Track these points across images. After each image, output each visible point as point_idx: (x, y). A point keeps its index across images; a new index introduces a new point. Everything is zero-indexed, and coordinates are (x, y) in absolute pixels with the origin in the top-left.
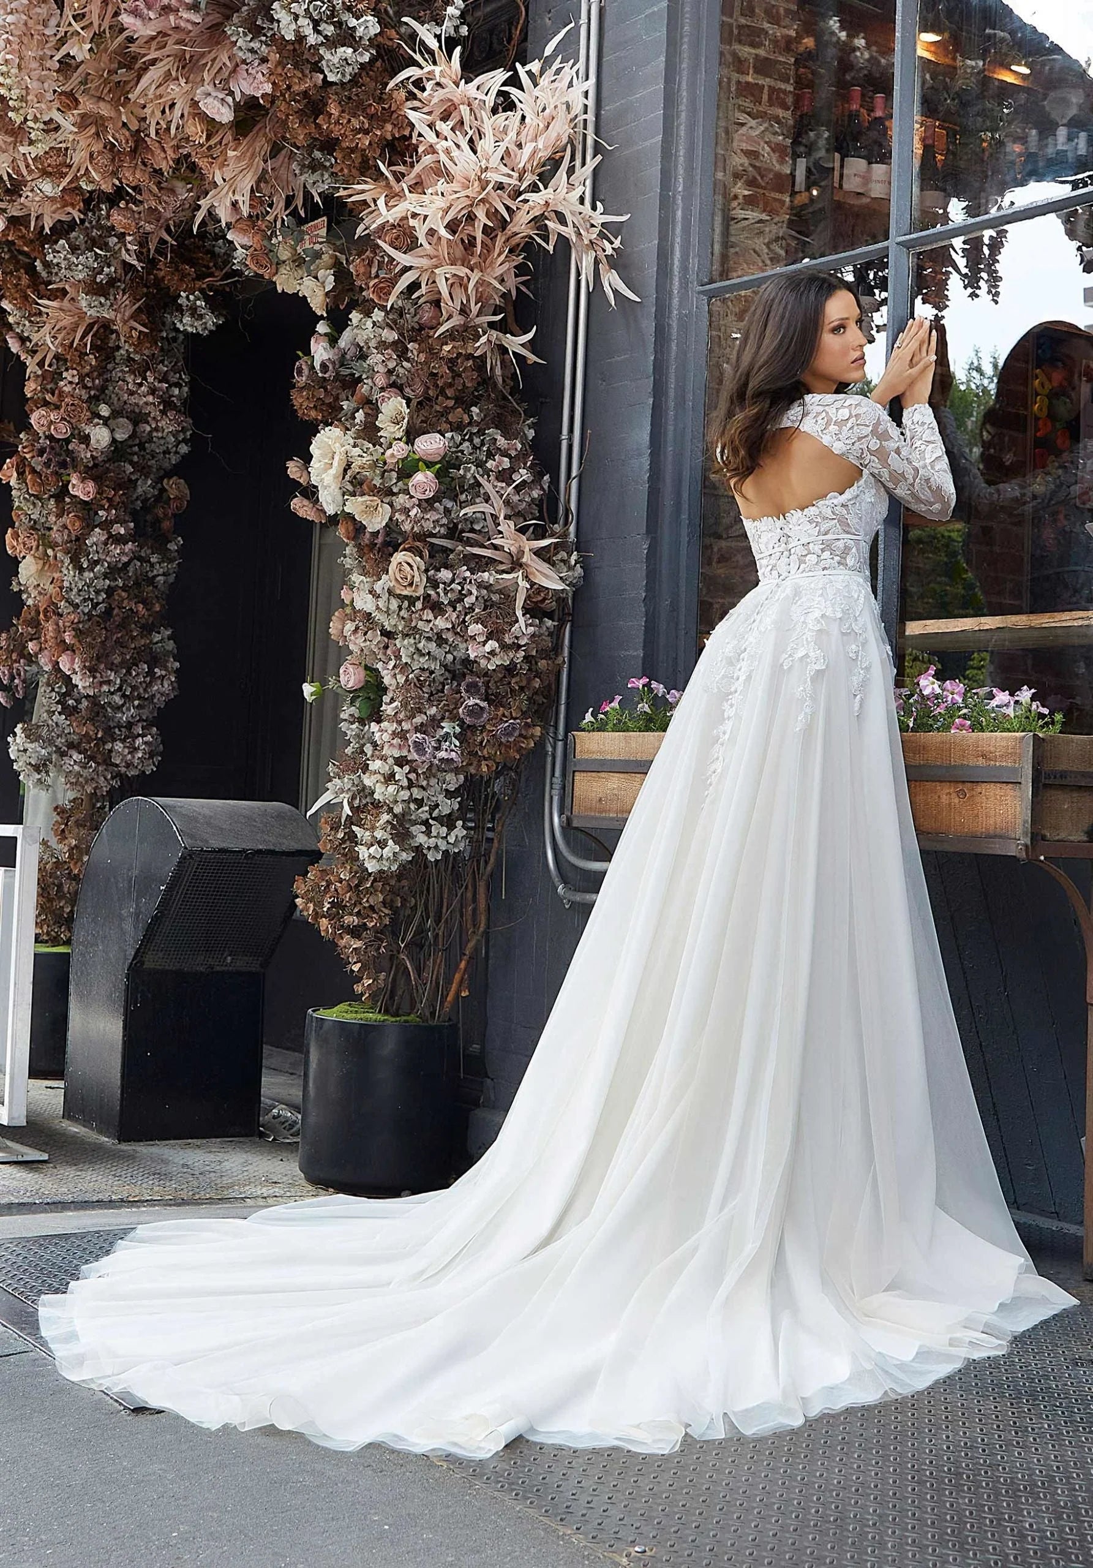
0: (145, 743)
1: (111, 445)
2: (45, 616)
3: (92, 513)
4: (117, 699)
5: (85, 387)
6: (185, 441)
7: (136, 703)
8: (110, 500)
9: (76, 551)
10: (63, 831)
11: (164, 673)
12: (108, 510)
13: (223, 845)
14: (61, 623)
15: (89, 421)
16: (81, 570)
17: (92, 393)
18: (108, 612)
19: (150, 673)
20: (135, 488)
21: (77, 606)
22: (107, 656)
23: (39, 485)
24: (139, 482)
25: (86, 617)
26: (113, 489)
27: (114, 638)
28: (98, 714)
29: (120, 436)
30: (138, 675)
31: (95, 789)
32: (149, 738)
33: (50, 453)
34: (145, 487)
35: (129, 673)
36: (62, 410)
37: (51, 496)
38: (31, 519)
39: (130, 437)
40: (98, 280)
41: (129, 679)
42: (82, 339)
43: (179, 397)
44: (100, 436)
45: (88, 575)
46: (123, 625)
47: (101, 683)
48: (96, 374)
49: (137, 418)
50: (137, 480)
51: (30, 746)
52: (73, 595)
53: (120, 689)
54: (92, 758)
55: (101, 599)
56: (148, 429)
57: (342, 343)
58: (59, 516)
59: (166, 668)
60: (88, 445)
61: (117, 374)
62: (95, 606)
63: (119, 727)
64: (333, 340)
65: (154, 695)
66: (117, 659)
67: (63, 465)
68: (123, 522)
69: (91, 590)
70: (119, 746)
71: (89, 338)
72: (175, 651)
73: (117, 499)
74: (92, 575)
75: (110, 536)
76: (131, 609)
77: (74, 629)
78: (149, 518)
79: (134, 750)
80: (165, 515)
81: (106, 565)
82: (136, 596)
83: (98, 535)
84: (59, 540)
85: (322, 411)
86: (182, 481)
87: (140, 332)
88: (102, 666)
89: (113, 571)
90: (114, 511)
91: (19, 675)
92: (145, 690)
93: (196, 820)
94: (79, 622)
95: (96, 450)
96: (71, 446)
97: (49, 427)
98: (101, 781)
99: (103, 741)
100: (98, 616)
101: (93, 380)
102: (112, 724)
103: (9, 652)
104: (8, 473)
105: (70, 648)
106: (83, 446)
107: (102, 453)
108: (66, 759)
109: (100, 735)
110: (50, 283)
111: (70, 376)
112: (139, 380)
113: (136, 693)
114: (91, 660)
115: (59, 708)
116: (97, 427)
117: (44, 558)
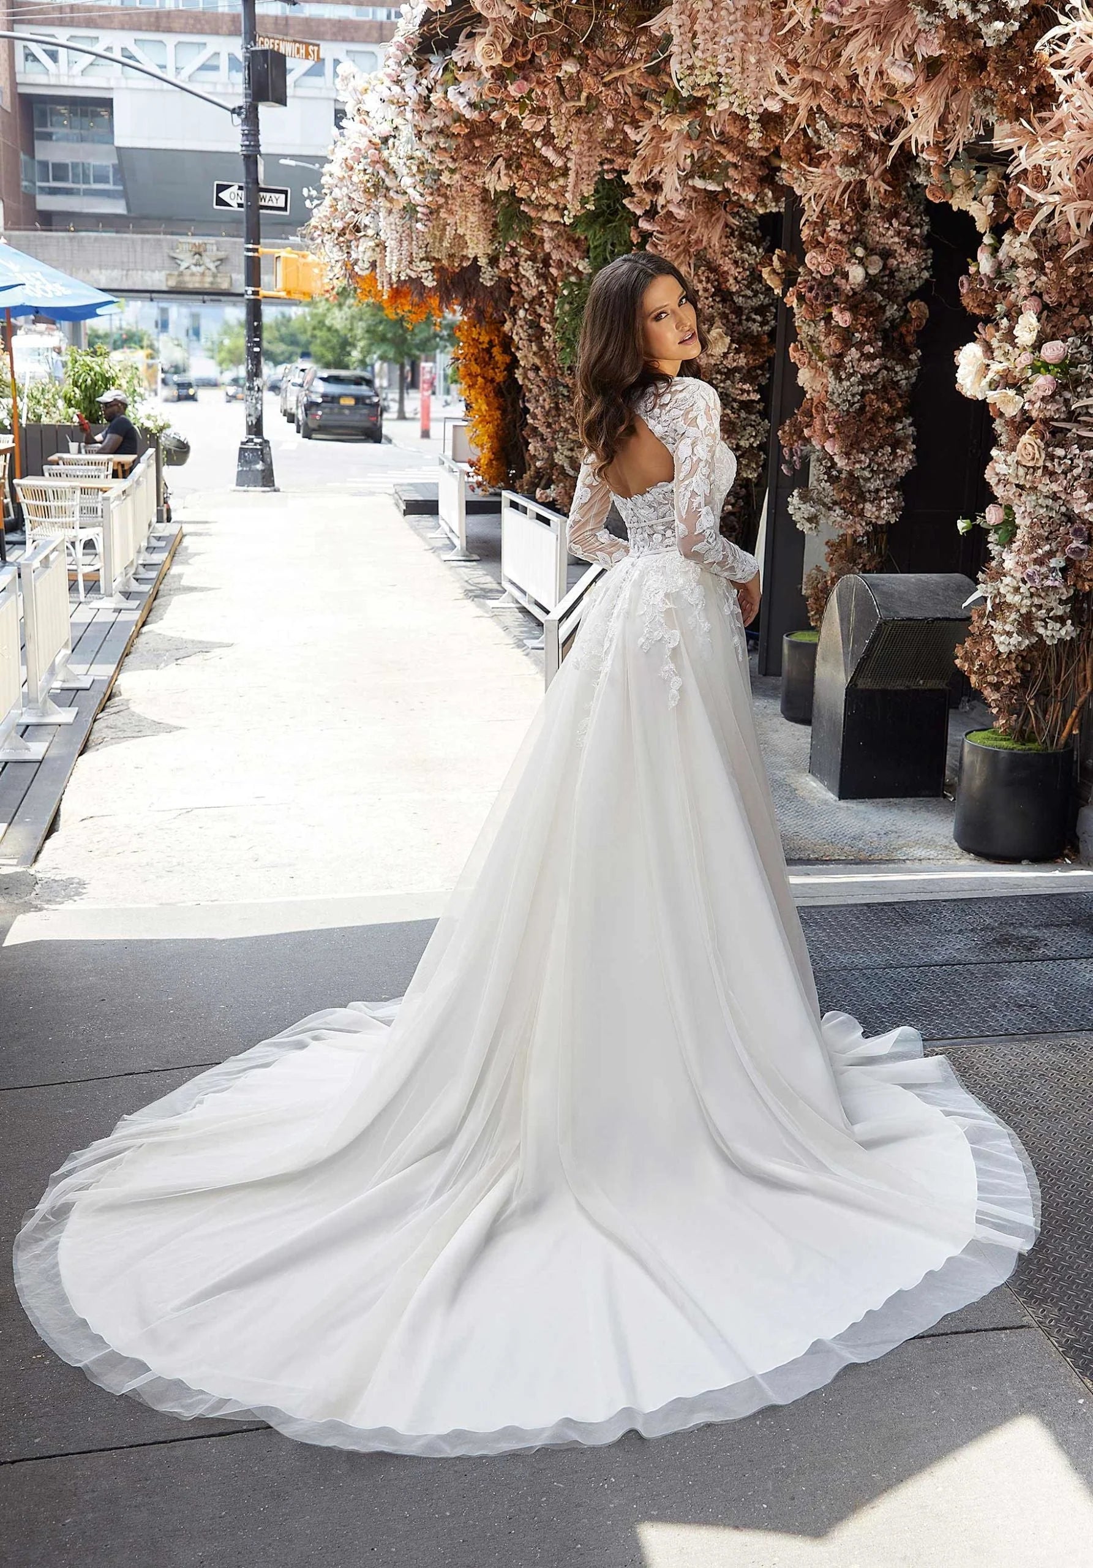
0: (887, 503)
1: (866, 278)
2: (816, 410)
3: (849, 335)
4: (867, 474)
5: (845, 233)
6: (926, 268)
7: (881, 476)
8: (863, 325)
9: (837, 364)
10: (832, 559)
11: (903, 453)
12: (862, 333)
13: (911, 615)
14: (826, 417)
15: (848, 260)
16: (841, 380)
17: (851, 237)
18: (862, 409)
19: (894, 453)
20: (884, 312)
21: (838, 405)
22: (859, 444)
23: (810, 312)
24: (888, 308)
25: (846, 413)
26: (866, 317)
27: (865, 429)
28: (853, 482)
29: (873, 271)
30: (883, 454)
31: (855, 532)
32: (891, 500)
33: (818, 289)
34: (892, 311)
35: (876, 453)
36: (826, 254)
37: (821, 319)
38: (808, 336)
39: (881, 271)
40: (850, 154)
41: (877, 459)
42: (841, 196)
43: (921, 236)
44: (857, 274)
45: (846, 384)
46: (873, 420)
47: (854, 463)
48: (853, 222)
49: (886, 254)
50: (886, 305)
51: (803, 506)
52: (835, 397)
53: (869, 466)
54: (850, 513)
55: (856, 400)
56: (896, 263)
57: (1001, 255)
58: (827, 335)
59: (905, 450)
60: (847, 280)
61: (871, 219)
62: (852, 405)
63: (870, 492)
64: (995, 250)
65: (896, 470)
66: (867, 446)
67: (828, 297)
68: (871, 343)
69: (849, 394)
70: (868, 506)
71: (846, 196)
72: (914, 435)
73: (869, 324)
74: (848, 383)
75: (863, 354)
76: (879, 407)
77: (835, 423)
78: (895, 335)
79: (879, 508)
80: (908, 332)
81: (859, 376)
82: (883, 398)
83: (854, 353)
84: (827, 354)
86: (922, 303)
87: (886, 189)
88: (854, 451)
89: (865, 379)
90: (866, 334)
91: (796, 452)
92: (889, 465)
93: (892, 595)
94: (840, 417)
95: (854, 283)
96: (836, 280)
97: (818, 266)
98: (859, 527)
99: (856, 502)
100: (855, 412)
101: (852, 226)
102: (864, 490)
103: (791, 435)
104: (790, 299)
105: (832, 436)
106: (844, 281)
107: (859, 284)
108: (831, 513)
109: (853, 499)
110: (820, 148)
111: (834, 224)
112: (887, 225)
113: (882, 468)
114: (846, 446)
115: (826, 477)
116: (854, 266)
117: (816, 368)
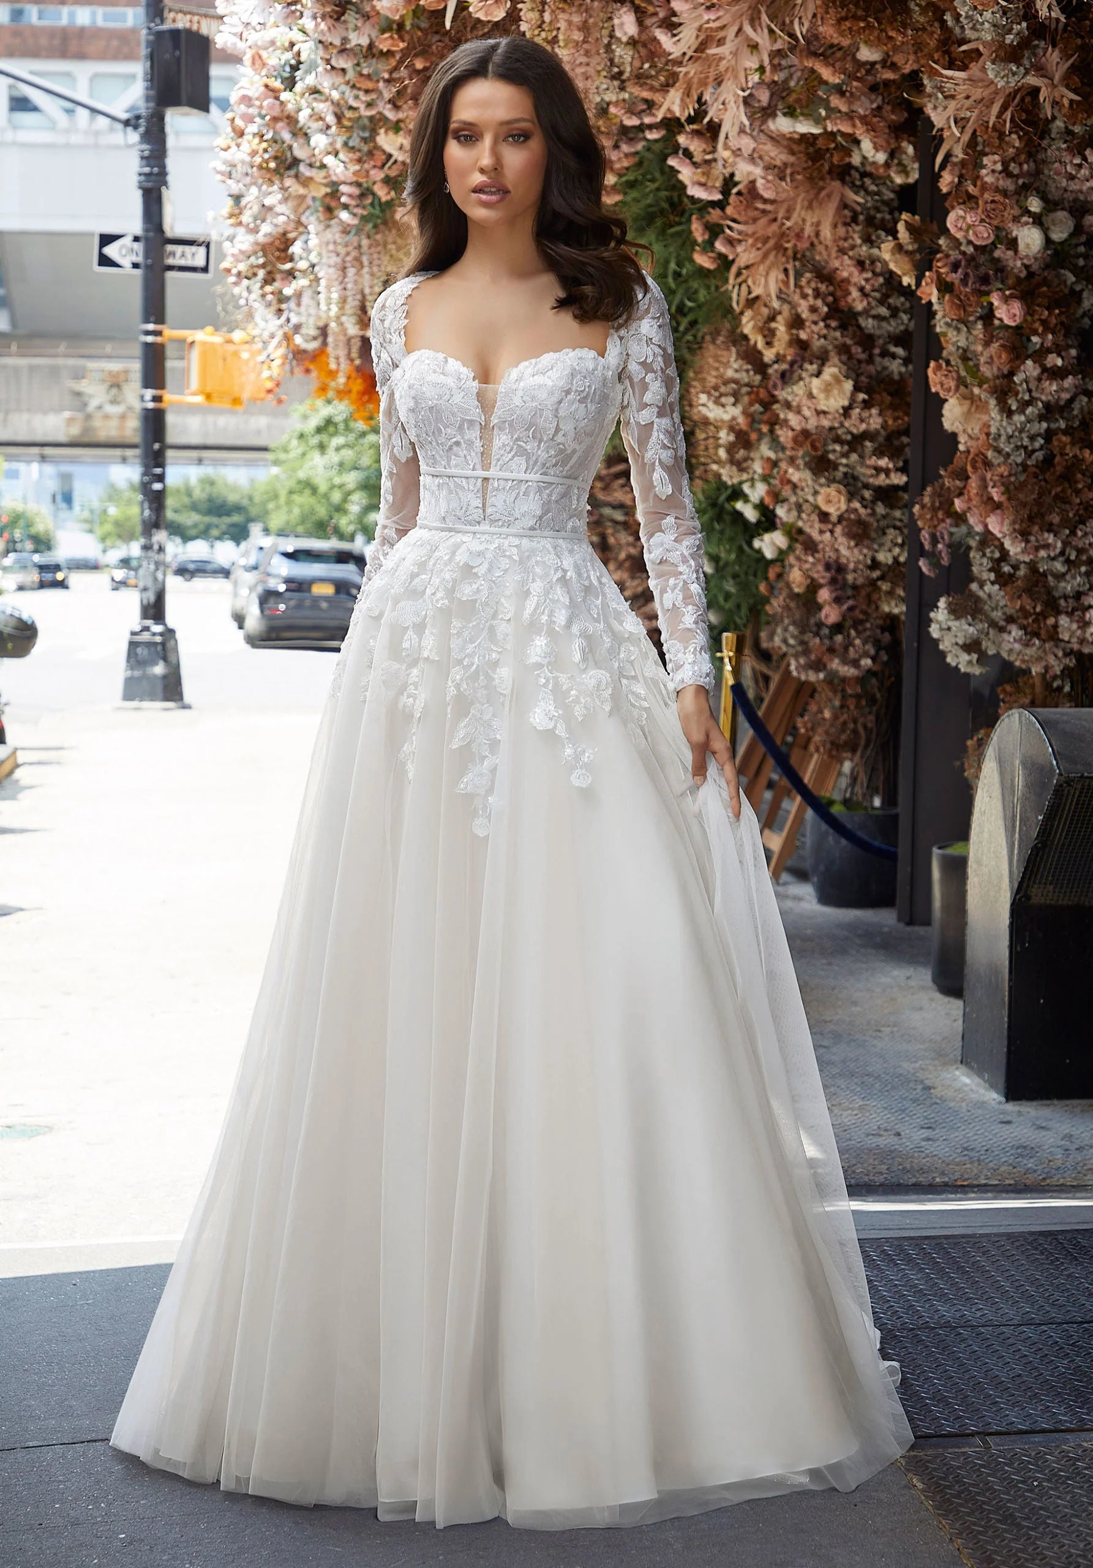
1: (1047, 248)
2: (974, 466)
3: (1024, 339)
4: (1059, 566)
5: (1010, 175)
7: (1083, 569)
8: (1044, 322)
9: (1003, 390)
12: (1042, 336)
14: (989, 476)
15: (1016, 219)
16: (1010, 413)
17: (1020, 182)
18: (1048, 462)
20: (1079, 301)
21: (1007, 456)
22: (1043, 516)
23: (959, 307)
24: (1085, 295)
25: (1020, 468)
26: (1048, 309)
27: (1053, 493)
28: (1038, 583)
29: (1058, 235)
31: (1047, 668)
33: (968, 268)
35: (1073, 533)
36: (980, 211)
37: (976, 318)
38: (958, 348)
39: (1071, 235)
40: (1008, 41)
41: (1075, 542)
42: (999, 116)
44: (1030, 239)
45: (1019, 419)
46: (1066, 476)
47: (1037, 549)
48: (1023, 157)
49: (1079, 210)
50: (1083, 290)
51: (954, 624)
52: (1002, 444)
53: (1062, 553)
54: (1037, 635)
55: (1037, 445)
58: (987, 344)
60: (1016, 251)
61: (1052, 153)
62: (1030, 454)
63: (1066, 597)
66: (1056, 519)
67: (985, 280)
68: (1058, 350)
69: (1024, 435)
70: (1064, 621)
71: (1008, 115)
73: (1053, 321)
74: (1023, 418)
75: (1045, 370)
76: (1075, 456)
77: (1003, 484)
79: (1083, 624)
81: (1041, 405)
82: (1082, 440)
83: (1030, 368)
84: (987, 373)
87: (1071, 101)
88: (1036, 528)
89: (1050, 411)
90: (1050, 336)
91: (943, 538)
94: (1010, 475)
95: (1027, 256)
96: (997, 254)
97: (967, 231)
98: (1052, 660)
99: (1044, 615)
100: (1036, 466)
101: (1021, 165)
102: (1056, 594)
103: (934, 510)
104: (927, 290)
105: (998, 506)
106: (1010, 253)
107: (1036, 259)
108: (1005, 636)
109: (1038, 609)
110: (964, 41)
111: (991, 162)
112: (1077, 161)
113: (1084, 558)
114: (1022, 521)
115: (992, 576)
116: (1026, 228)
117: (971, 398)
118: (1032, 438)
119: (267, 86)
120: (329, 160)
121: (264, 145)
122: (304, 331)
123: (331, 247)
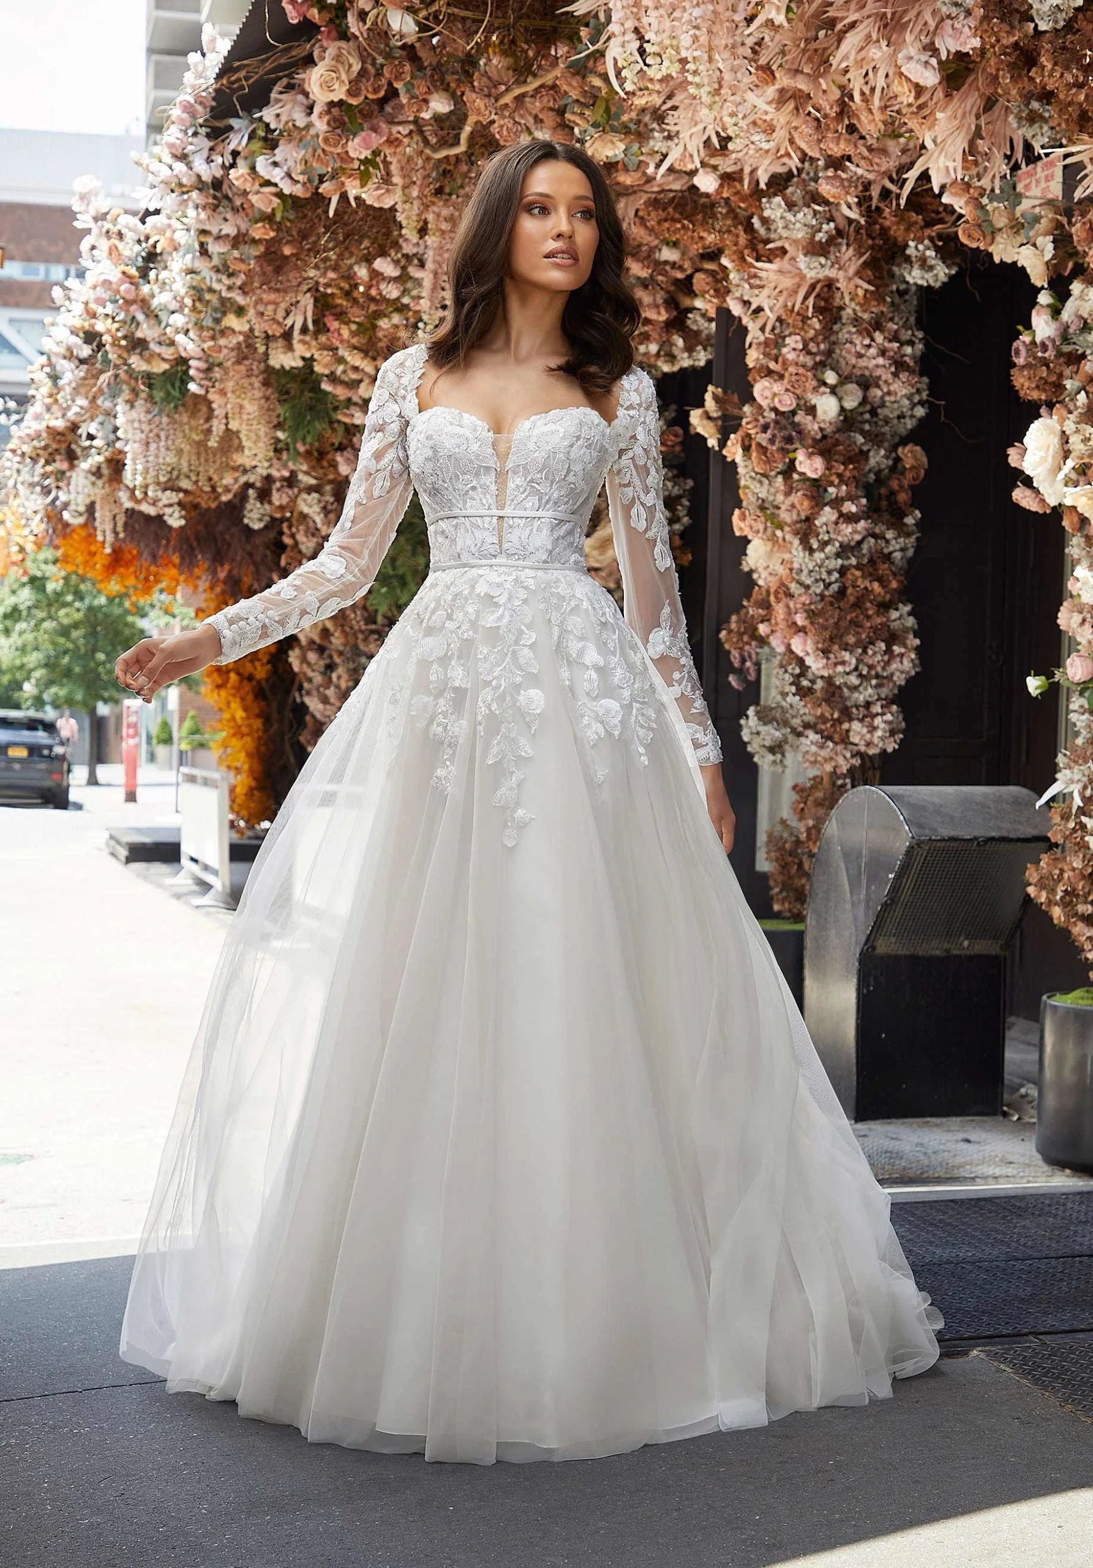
0: (885, 722)
1: (839, 415)
2: (776, 597)
3: (821, 490)
4: (854, 680)
5: (809, 353)
6: (921, 403)
7: (874, 682)
8: (839, 476)
9: (806, 531)
10: (803, 809)
11: (903, 650)
12: (838, 487)
13: (953, 833)
14: (792, 605)
15: (815, 390)
16: (811, 551)
17: (818, 359)
18: (842, 592)
19: (889, 651)
20: (867, 459)
21: (808, 587)
22: (842, 636)
23: (765, 463)
24: (872, 454)
25: (819, 598)
26: (842, 465)
27: (849, 618)
28: (833, 694)
29: (850, 404)
30: (875, 653)
31: (835, 767)
32: (889, 717)
33: (775, 428)
34: (878, 458)
35: (865, 651)
36: (786, 381)
37: (779, 473)
38: (758, 498)
39: (860, 404)
40: (817, 239)
41: (867, 659)
42: (803, 303)
43: (913, 357)
44: (828, 407)
45: (819, 556)
46: (858, 604)
47: (836, 664)
48: (820, 338)
49: (866, 383)
50: (869, 451)
51: (763, 729)
52: (804, 576)
53: (856, 669)
54: (830, 738)
55: (833, 579)
56: (879, 393)
57: (1066, 315)
58: (787, 494)
59: (905, 646)
60: (814, 416)
61: (843, 336)
62: (827, 586)
63: (857, 707)
64: (1056, 312)
65: (893, 675)
66: (851, 640)
67: (789, 440)
68: (851, 498)
69: (823, 570)
70: (856, 726)
71: (811, 301)
72: (916, 627)
73: (848, 474)
74: (822, 555)
75: (841, 515)
76: (866, 588)
77: (805, 611)
78: (883, 491)
79: (873, 729)
80: (901, 487)
81: (837, 545)
82: (870, 574)
83: (828, 515)
84: (788, 521)
85: (1045, 390)
86: (918, 448)
87: (866, 291)
88: (836, 647)
89: (845, 550)
90: (844, 488)
91: (750, 657)
92: (884, 669)
93: (924, 808)
94: (811, 603)
95: (824, 421)
96: (797, 419)
97: (773, 399)
98: (841, 760)
99: (839, 721)
100: (832, 596)
101: (818, 345)
102: (848, 704)
103: (741, 634)
104: (733, 450)
105: (802, 630)
106: (810, 418)
107: (831, 423)
108: (802, 739)
109: (836, 716)
110: (768, 241)
111: (793, 342)
112: (867, 342)
113: (873, 673)
114: (824, 641)
115: (793, 689)
116: (824, 397)
117: (773, 539)
118: (829, 573)
119: (124, 273)
120: (180, 339)
121: (116, 325)
122: (72, 507)
123: (136, 425)
